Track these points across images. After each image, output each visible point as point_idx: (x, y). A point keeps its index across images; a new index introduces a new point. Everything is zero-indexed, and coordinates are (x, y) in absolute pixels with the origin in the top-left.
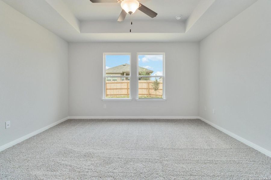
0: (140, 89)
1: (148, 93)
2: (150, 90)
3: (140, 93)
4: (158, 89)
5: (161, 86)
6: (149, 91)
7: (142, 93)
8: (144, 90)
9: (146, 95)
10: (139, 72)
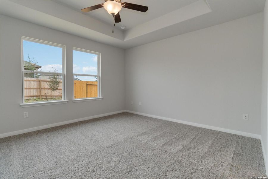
0: (26, 89)
1: (39, 94)
2: (43, 90)
3: (26, 95)
4: (57, 89)
5: (61, 86)
6: (41, 91)
7: (29, 95)
8: (32, 90)
9: (37, 96)
10: (25, 67)
